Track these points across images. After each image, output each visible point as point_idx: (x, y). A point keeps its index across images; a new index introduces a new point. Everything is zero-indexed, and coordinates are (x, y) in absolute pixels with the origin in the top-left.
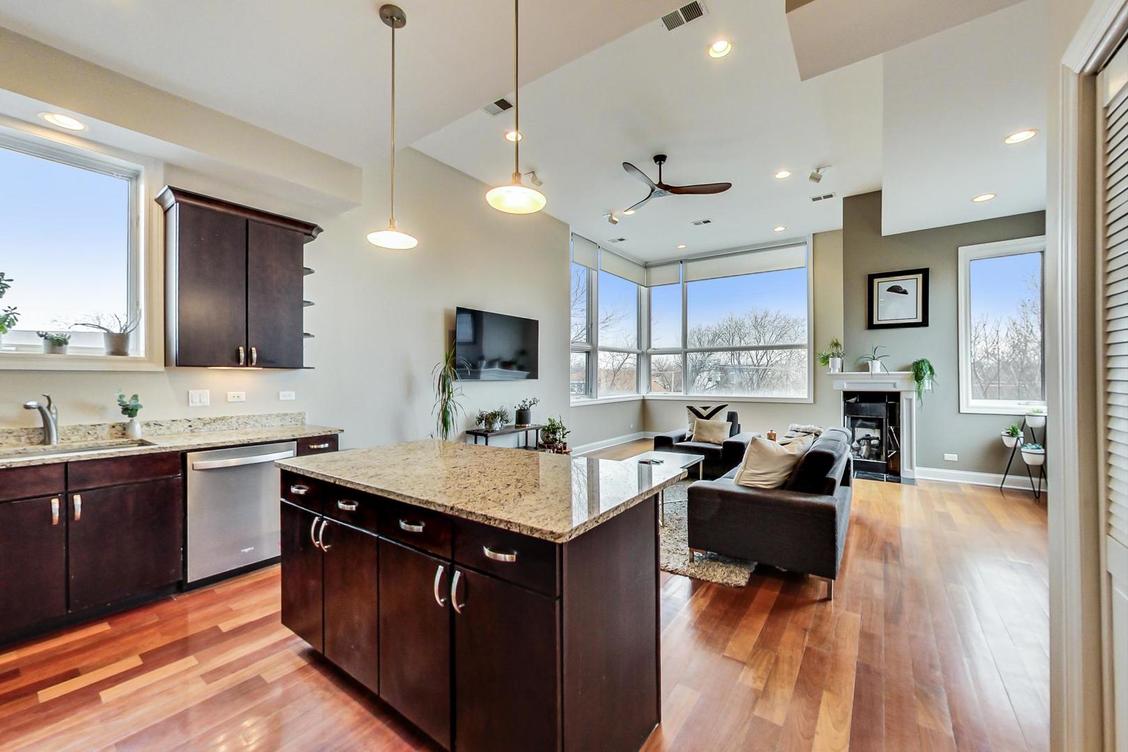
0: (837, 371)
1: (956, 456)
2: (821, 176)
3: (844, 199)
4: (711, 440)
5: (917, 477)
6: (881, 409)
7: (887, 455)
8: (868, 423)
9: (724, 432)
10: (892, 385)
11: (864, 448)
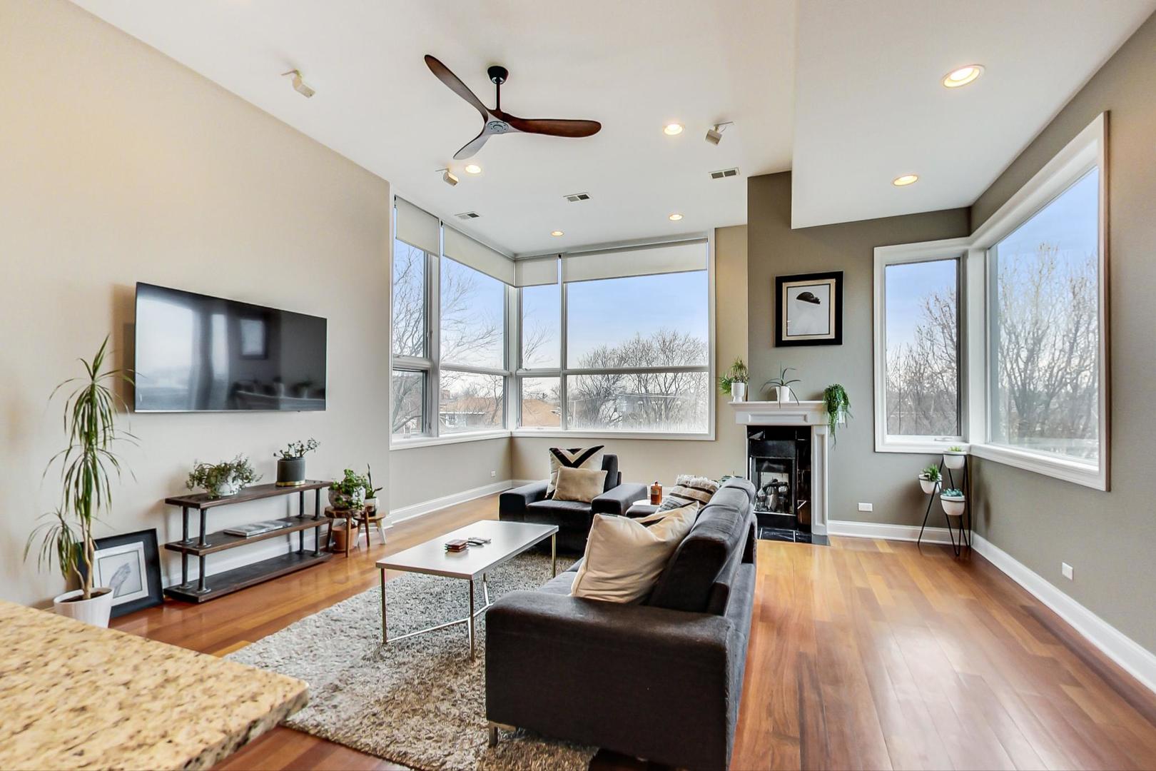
0: (740, 400)
1: (871, 504)
2: (721, 135)
3: (749, 178)
4: (579, 497)
5: (829, 533)
6: (790, 449)
7: (796, 506)
8: (775, 466)
9: (596, 485)
10: (803, 418)
11: (771, 497)
